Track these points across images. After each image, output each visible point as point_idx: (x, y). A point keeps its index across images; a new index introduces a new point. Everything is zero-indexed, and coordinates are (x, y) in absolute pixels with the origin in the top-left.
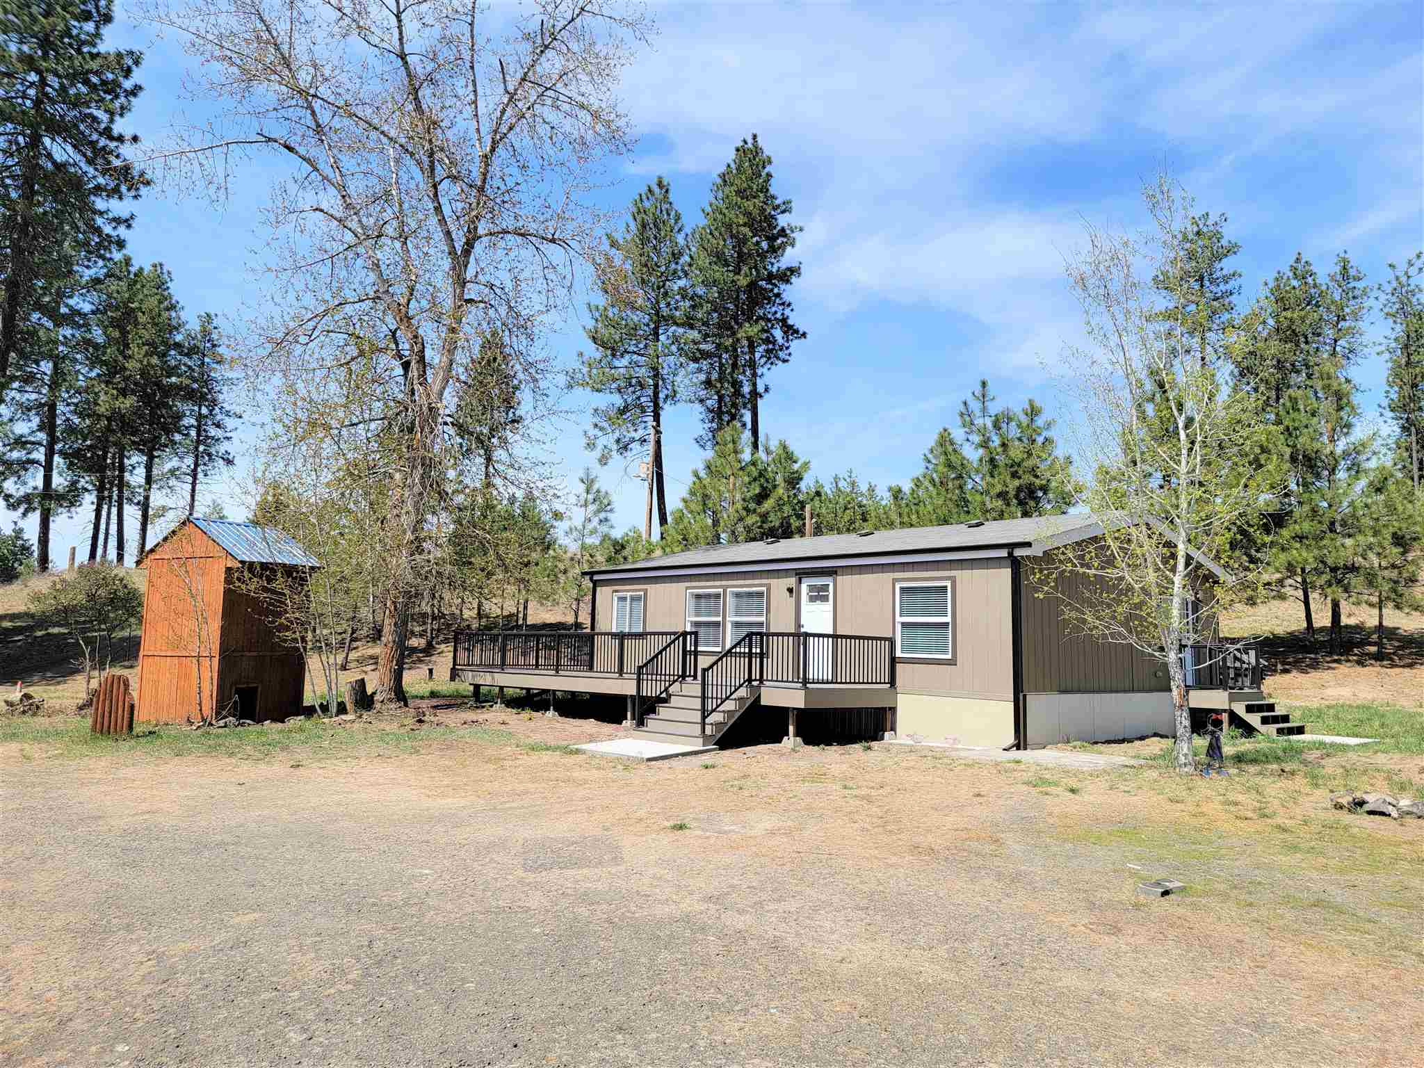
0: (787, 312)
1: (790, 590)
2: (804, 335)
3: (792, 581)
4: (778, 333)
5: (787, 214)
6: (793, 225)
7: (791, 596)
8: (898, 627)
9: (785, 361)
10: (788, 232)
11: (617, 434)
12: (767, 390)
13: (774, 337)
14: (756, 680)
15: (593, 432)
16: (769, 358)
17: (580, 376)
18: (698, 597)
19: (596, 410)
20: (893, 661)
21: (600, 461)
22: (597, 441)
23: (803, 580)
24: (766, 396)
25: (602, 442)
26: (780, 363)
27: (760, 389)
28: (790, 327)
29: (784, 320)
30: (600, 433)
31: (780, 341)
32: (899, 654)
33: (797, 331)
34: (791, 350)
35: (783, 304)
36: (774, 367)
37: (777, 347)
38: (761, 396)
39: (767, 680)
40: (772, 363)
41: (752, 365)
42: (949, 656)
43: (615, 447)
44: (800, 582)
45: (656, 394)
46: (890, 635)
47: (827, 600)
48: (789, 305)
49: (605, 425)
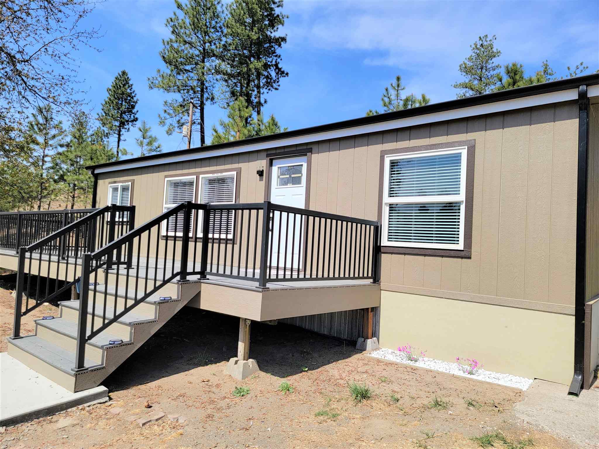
0: (279, 60)
1: (260, 173)
2: (287, 74)
3: (262, 164)
4: (273, 74)
5: (280, 8)
6: (284, 14)
7: (261, 180)
8: (386, 210)
9: (276, 89)
10: (281, 17)
11: (178, 118)
12: (265, 102)
13: (271, 76)
14: (194, 273)
15: (163, 115)
16: (268, 86)
17: (157, 82)
18: (176, 185)
19: (166, 102)
20: (378, 250)
21: (167, 133)
22: (166, 121)
23: (274, 161)
24: (265, 105)
25: (169, 121)
26: (273, 90)
27: (262, 101)
28: (280, 69)
29: (276, 65)
30: (168, 117)
31: (274, 78)
32: (385, 242)
33: (283, 72)
34: (279, 83)
35: (276, 56)
36: (270, 91)
37: (272, 81)
38: (262, 105)
39: (211, 274)
40: (269, 90)
41: (258, 87)
42: (460, 246)
43: (177, 125)
44: (271, 164)
45: (202, 96)
46: (374, 219)
47: (299, 183)
48: (279, 56)
49: (171, 112)
